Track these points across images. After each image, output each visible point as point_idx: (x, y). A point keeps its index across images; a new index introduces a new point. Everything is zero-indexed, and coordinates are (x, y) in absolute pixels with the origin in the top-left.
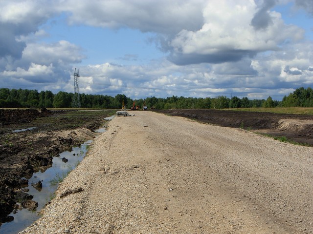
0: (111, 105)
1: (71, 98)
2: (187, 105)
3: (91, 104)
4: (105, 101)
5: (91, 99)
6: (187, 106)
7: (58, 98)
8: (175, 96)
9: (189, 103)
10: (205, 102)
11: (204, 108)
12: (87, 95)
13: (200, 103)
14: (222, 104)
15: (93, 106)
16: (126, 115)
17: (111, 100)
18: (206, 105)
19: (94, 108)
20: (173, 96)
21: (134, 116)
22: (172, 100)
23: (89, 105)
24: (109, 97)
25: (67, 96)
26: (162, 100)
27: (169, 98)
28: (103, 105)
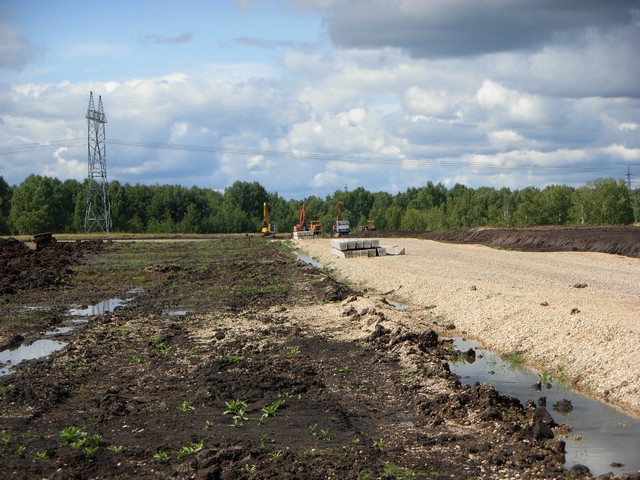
0: (213, 220)
1: (70, 197)
2: (483, 215)
3: (143, 218)
4: (191, 207)
5: (144, 199)
6: (484, 219)
7: (30, 199)
8: (435, 184)
9: (491, 208)
10: (549, 204)
11: (545, 222)
12: (128, 185)
13: (532, 207)
14: (611, 205)
15: (151, 224)
16: (376, 252)
17: (213, 203)
18: (553, 212)
19: (156, 231)
20: (430, 185)
21: (403, 253)
22: (424, 200)
23: (135, 221)
24: (203, 192)
25: (58, 191)
26: (388, 200)
27: (413, 193)
28: (183, 223)
